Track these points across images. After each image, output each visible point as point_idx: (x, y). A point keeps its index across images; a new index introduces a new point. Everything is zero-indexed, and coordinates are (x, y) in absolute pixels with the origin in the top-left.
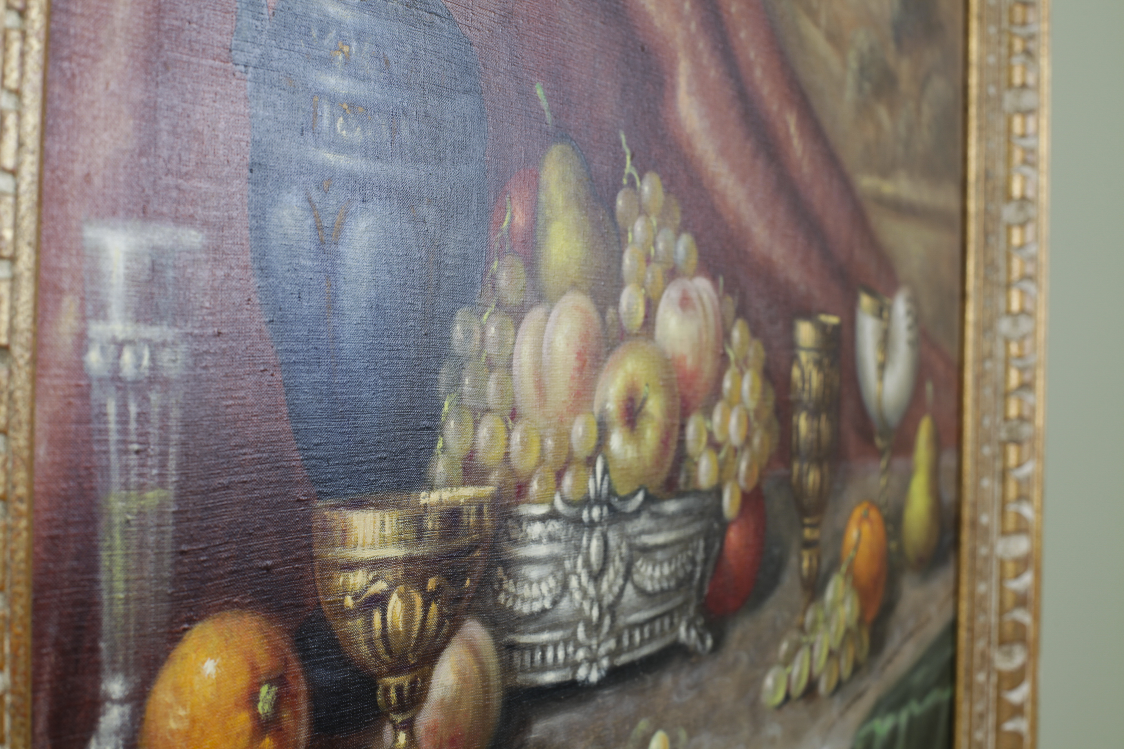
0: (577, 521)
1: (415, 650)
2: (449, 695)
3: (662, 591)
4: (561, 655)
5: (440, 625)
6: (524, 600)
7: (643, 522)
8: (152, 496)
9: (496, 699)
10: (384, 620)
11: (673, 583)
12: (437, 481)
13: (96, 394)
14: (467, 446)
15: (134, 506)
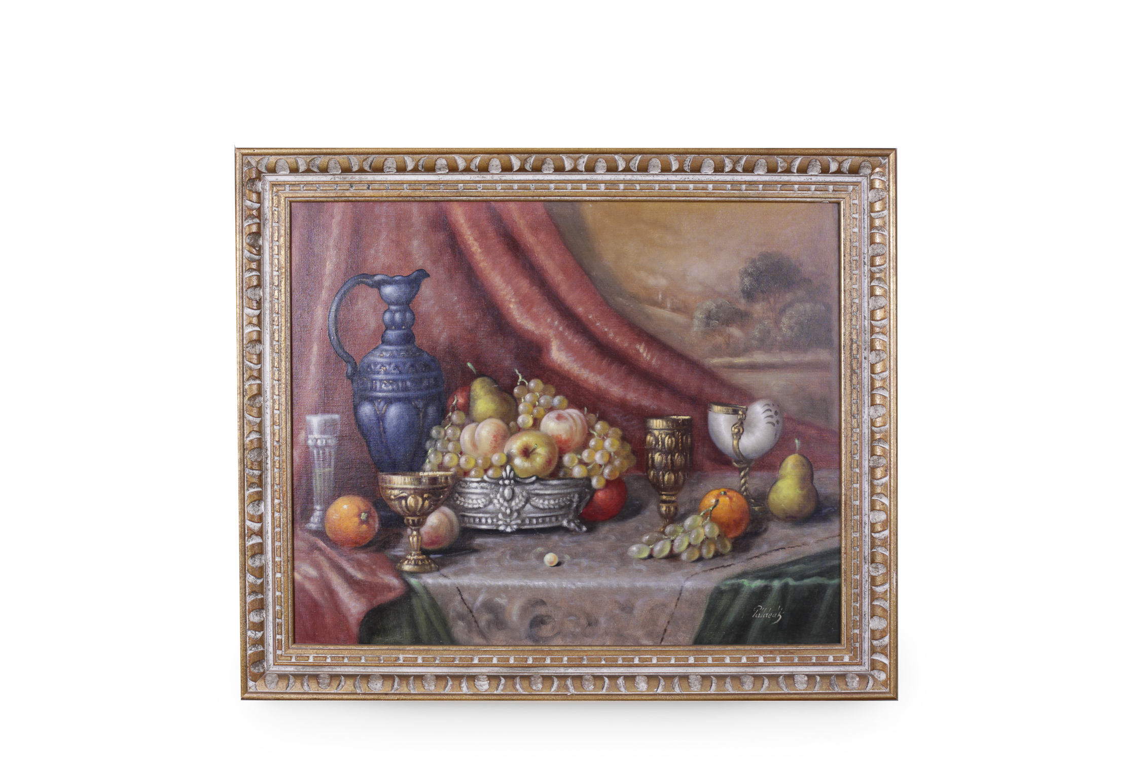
0: (497, 484)
1: (419, 511)
2: (434, 525)
3: (550, 508)
4: (489, 521)
5: (430, 506)
6: (469, 504)
7: (536, 486)
8: (327, 470)
9: (457, 530)
10: (406, 502)
11: (557, 507)
12: (426, 470)
13: (311, 449)
14: (440, 461)
15: (322, 471)
